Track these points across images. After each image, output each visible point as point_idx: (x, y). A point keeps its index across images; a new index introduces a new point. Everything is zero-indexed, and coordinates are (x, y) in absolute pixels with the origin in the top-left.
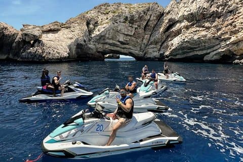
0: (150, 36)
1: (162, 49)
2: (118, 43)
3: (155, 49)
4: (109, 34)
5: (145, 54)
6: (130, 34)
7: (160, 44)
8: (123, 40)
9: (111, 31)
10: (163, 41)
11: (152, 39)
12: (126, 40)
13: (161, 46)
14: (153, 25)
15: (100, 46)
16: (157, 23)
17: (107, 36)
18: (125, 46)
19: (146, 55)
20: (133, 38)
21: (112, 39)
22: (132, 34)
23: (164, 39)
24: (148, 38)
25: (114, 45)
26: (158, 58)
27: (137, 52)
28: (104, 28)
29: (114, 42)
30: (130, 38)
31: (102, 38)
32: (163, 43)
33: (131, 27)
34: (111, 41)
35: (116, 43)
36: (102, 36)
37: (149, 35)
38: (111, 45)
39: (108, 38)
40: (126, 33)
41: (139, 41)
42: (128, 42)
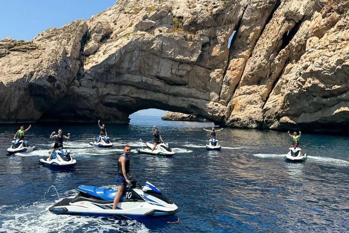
1: (271, 96)
2: (157, 83)
3: (253, 97)
4: (131, 61)
5: (231, 109)
8: (169, 75)
9: (136, 53)
12: (180, 73)
15: (110, 89)
17: (126, 65)
18: (177, 89)
19: (233, 113)
20: (198, 69)
21: (140, 72)
22: (195, 59)
24: (240, 66)
25: (146, 87)
26: (257, 121)
27: (210, 104)
28: (116, 46)
29: (144, 79)
30: (189, 68)
31: (113, 72)
34: (136, 79)
35: (150, 81)
36: (111, 66)
37: (242, 60)
38: (138, 88)
39: (129, 71)
41: (213, 76)
42: (185, 79)
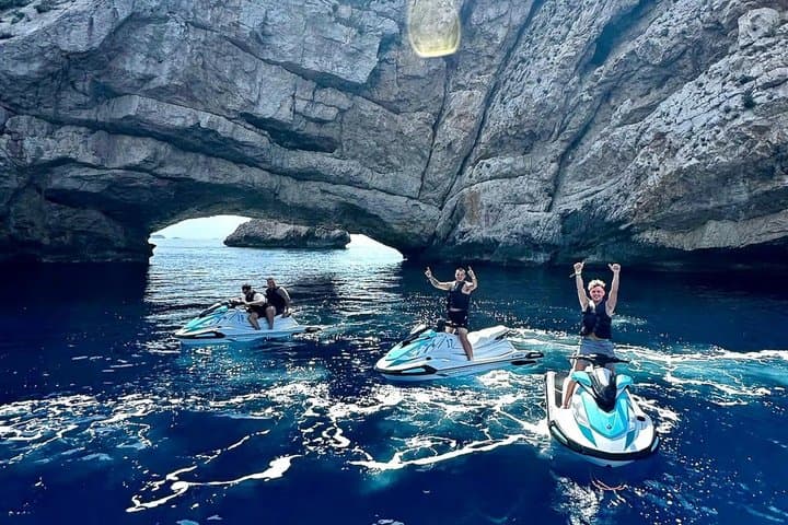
0: (488, 101)
1: (568, 184)
2: (249, 135)
3: (524, 185)
4: (154, 55)
5: (457, 215)
6: (343, 72)
7: (557, 147)
8: (285, 114)
9: (175, 28)
10: (575, 124)
11: (502, 116)
12: (317, 112)
13: (563, 160)
14: (501, 33)
15: (73, 145)
16: (528, 21)
17: (135, 64)
18: (309, 159)
19: (464, 225)
20: (367, 108)
21: (185, 91)
22: (361, 76)
23: (584, 111)
24: (475, 108)
26: (548, 247)
27: (399, 202)
29: (205, 120)
30: (342, 100)
32: (575, 143)
33: (349, 23)
34: (177, 116)
35: (225, 127)
37: (479, 95)
38: (184, 147)
39: (146, 86)
40: (311, 64)
41: (409, 129)
42: (326, 131)
